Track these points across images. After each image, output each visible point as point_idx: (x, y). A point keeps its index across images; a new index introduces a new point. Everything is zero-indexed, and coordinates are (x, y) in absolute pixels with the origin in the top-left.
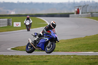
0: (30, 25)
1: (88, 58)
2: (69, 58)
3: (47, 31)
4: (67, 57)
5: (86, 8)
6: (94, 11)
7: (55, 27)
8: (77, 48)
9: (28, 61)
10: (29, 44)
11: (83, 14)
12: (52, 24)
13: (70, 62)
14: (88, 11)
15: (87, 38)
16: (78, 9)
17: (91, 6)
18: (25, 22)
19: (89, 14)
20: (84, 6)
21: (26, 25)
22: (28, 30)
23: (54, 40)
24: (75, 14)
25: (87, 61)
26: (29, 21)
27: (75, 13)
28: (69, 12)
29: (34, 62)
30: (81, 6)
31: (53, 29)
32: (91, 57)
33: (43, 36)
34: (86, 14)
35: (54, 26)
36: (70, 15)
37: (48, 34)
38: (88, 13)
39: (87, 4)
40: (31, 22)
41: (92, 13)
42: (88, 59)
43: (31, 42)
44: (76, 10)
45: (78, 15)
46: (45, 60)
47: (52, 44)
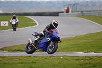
0: (16, 25)
1: (78, 58)
2: (59, 59)
3: (48, 30)
4: (56, 57)
5: (76, 6)
6: (84, 9)
7: (56, 27)
8: (67, 48)
9: (16, 62)
10: (29, 44)
11: (73, 13)
12: (54, 23)
13: (60, 63)
14: (78, 10)
15: (77, 38)
16: (68, 8)
17: (82, 5)
18: (11, 21)
19: (80, 12)
20: (74, 5)
21: (12, 25)
22: (15, 30)
23: (56, 40)
24: (65, 13)
25: (77, 62)
26: (15, 20)
27: (65, 11)
28: (59, 11)
29: (22, 63)
30: (71, 5)
31: (54, 28)
32: (81, 58)
33: (44, 36)
34: (76, 13)
35: (56, 25)
36: (60, 14)
37: (50, 34)
38: (78, 12)
39: (77, 2)
40: (18, 21)
41: (82, 12)
42: (78, 60)
43: (31, 42)
44: (66, 8)
45: (67, 14)
46: (34, 61)
47: (54, 44)
